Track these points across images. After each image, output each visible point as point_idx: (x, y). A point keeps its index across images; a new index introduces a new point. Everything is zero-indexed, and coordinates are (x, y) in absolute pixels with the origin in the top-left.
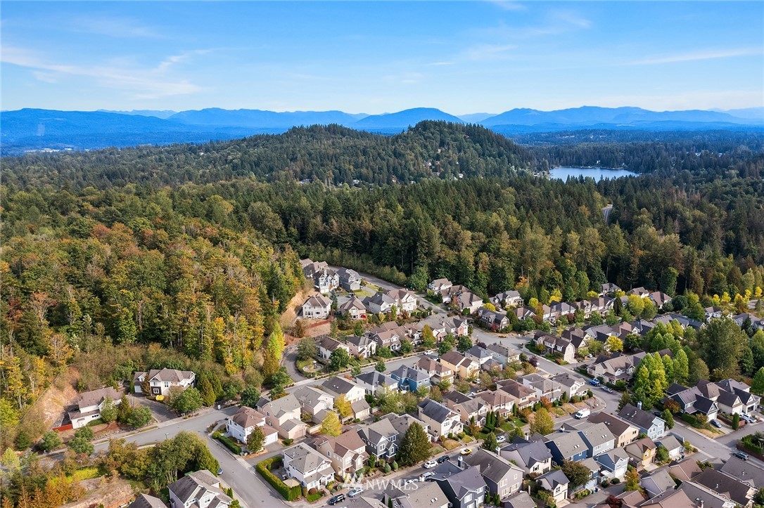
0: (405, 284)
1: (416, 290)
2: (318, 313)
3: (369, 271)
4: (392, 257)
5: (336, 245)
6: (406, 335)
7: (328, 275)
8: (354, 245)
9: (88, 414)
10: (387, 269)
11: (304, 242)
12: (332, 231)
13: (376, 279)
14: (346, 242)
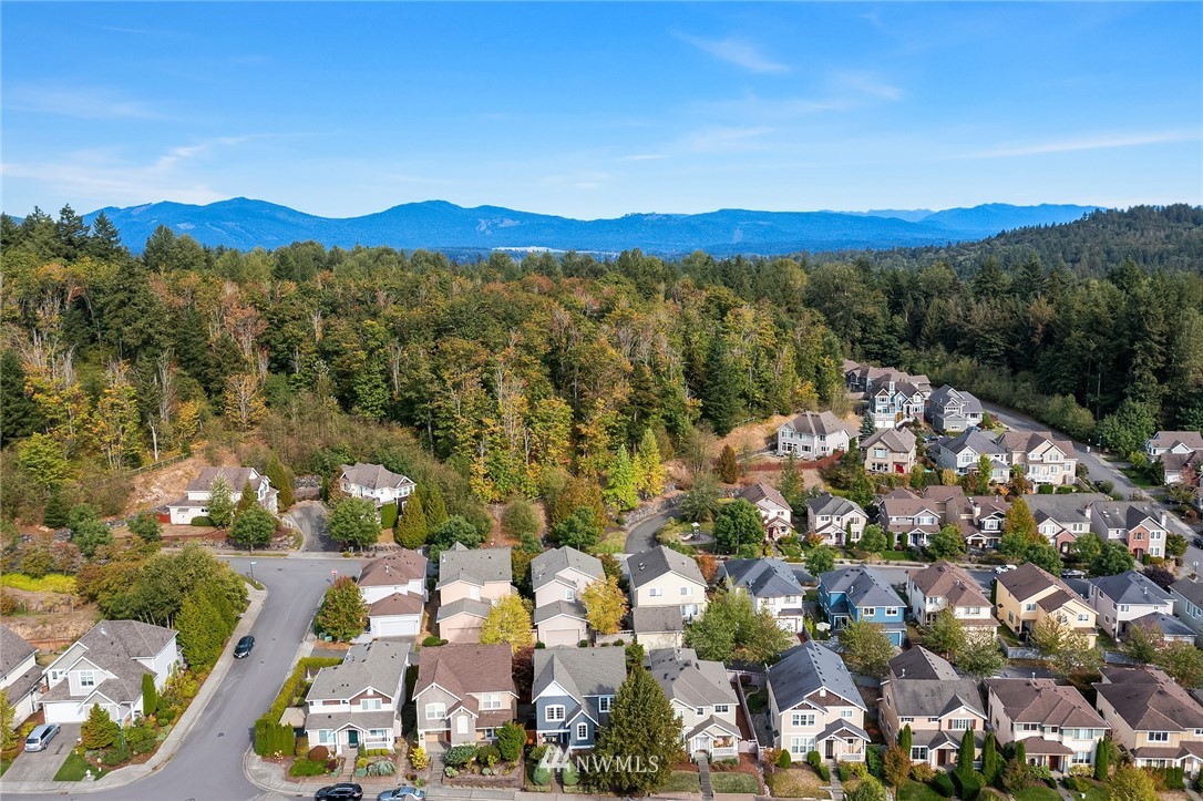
0: (1089, 436)
1: (1112, 453)
2: (806, 448)
3: (1019, 405)
4: (1076, 377)
5: (970, 351)
6: (964, 517)
7: (897, 392)
8: (1008, 352)
9: (198, 503)
10: (1056, 402)
11: (914, 345)
12: (969, 322)
13: (1029, 422)
14: (990, 345)
